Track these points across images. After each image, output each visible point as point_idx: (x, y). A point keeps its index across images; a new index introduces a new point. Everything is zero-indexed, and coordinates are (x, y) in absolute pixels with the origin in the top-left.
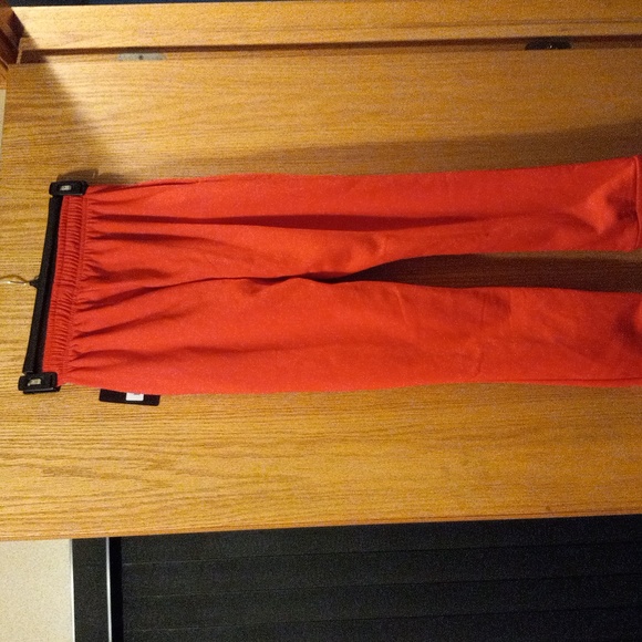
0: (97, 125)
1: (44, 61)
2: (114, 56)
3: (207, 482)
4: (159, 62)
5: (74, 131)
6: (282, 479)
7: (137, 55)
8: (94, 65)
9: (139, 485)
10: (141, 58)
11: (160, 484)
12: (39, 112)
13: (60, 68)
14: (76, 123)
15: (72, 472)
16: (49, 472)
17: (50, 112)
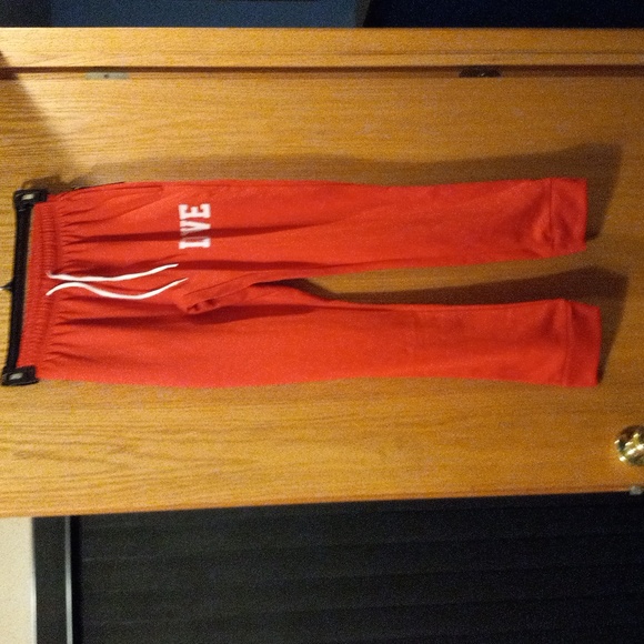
0: (66, 138)
1: (17, 78)
2: (81, 74)
3: (167, 464)
4: (124, 81)
5: (43, 143)
6: (236, 462)
7: (102, 74)
8: (63, 82)
9: (103, 468)
10: (106, 77)
11: (122, 466)
12: (13, 125)
13: (30, 84)
14: (45, 135)
15: (42, 456)
16: (20, 455)
17: (24, 125)
